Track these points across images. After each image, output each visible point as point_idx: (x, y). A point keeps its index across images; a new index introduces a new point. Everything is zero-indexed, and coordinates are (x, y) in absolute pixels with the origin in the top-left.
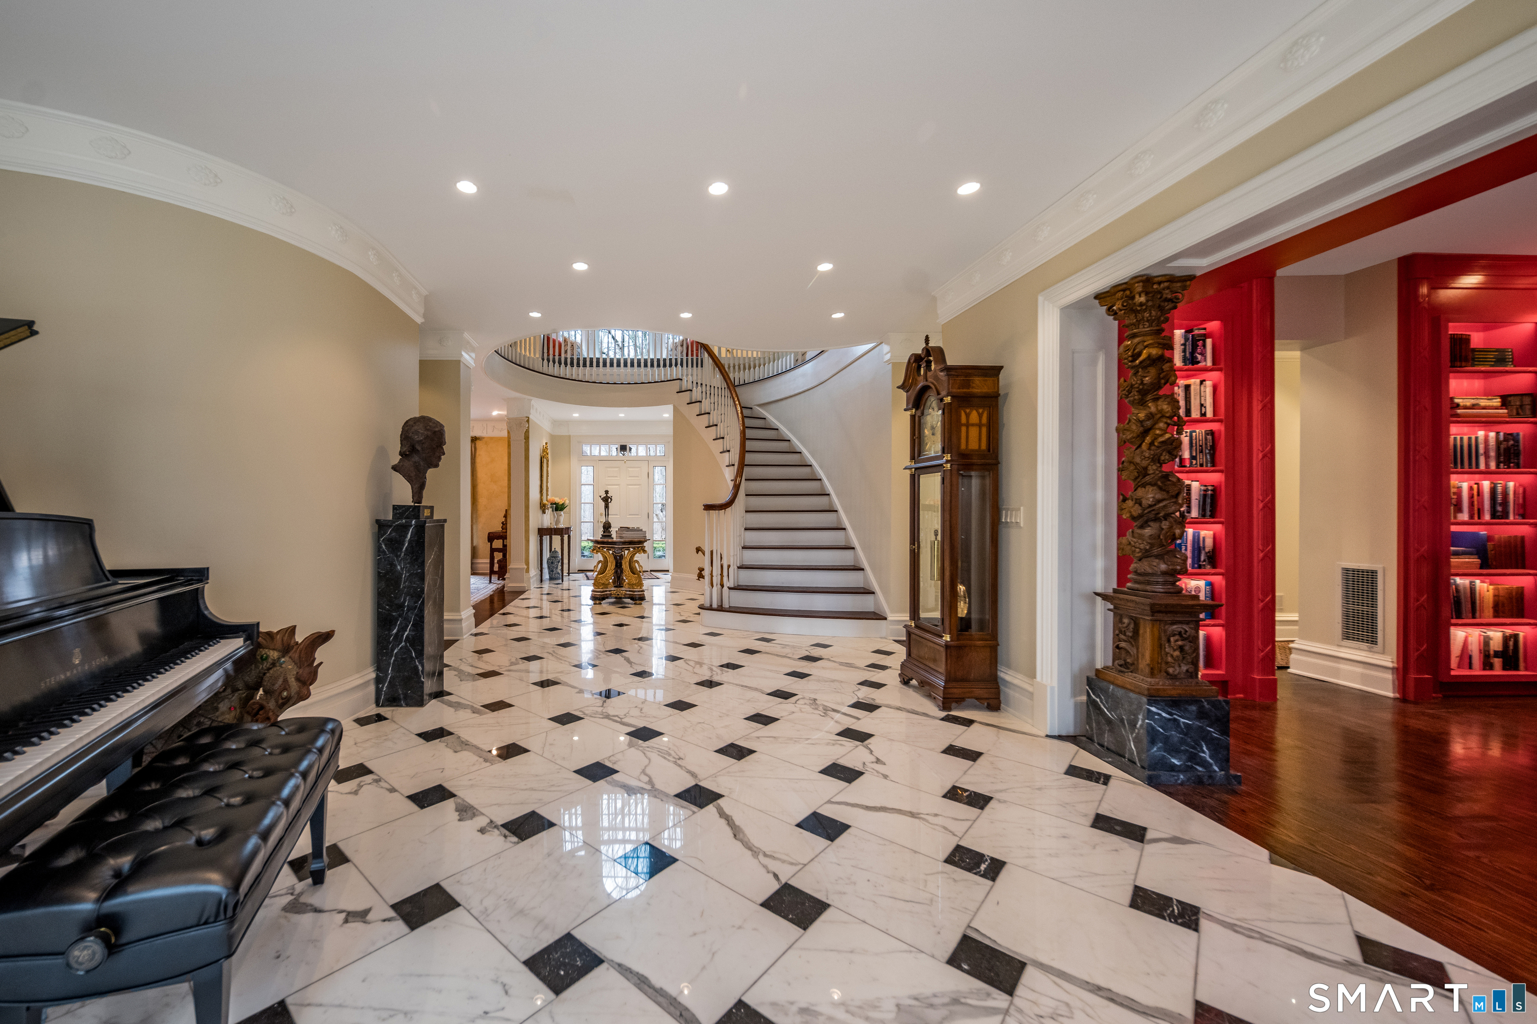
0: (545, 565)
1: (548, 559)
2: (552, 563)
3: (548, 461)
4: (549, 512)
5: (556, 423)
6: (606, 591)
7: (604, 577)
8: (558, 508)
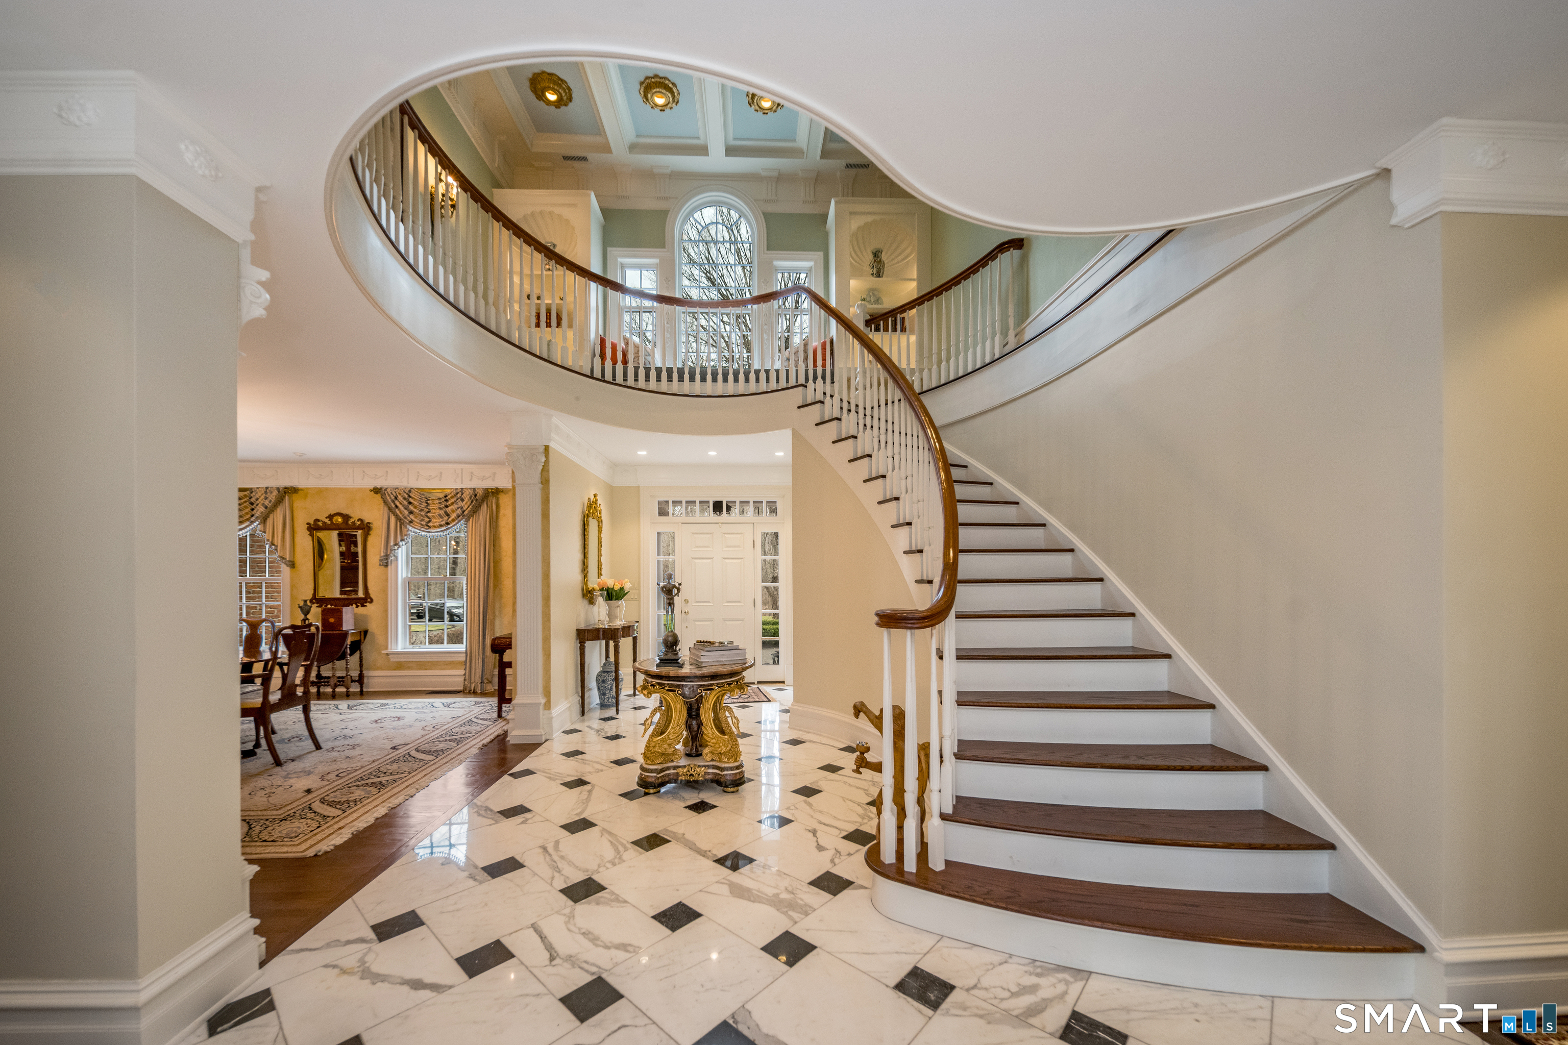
0: (592, 683)
1: (598, 676)
2: (603, 681)
3: (600, 521)
4: (600, 601)
5: (614, 466)
6: (668, 768)
7: (663, 740)
8: (612, 595)
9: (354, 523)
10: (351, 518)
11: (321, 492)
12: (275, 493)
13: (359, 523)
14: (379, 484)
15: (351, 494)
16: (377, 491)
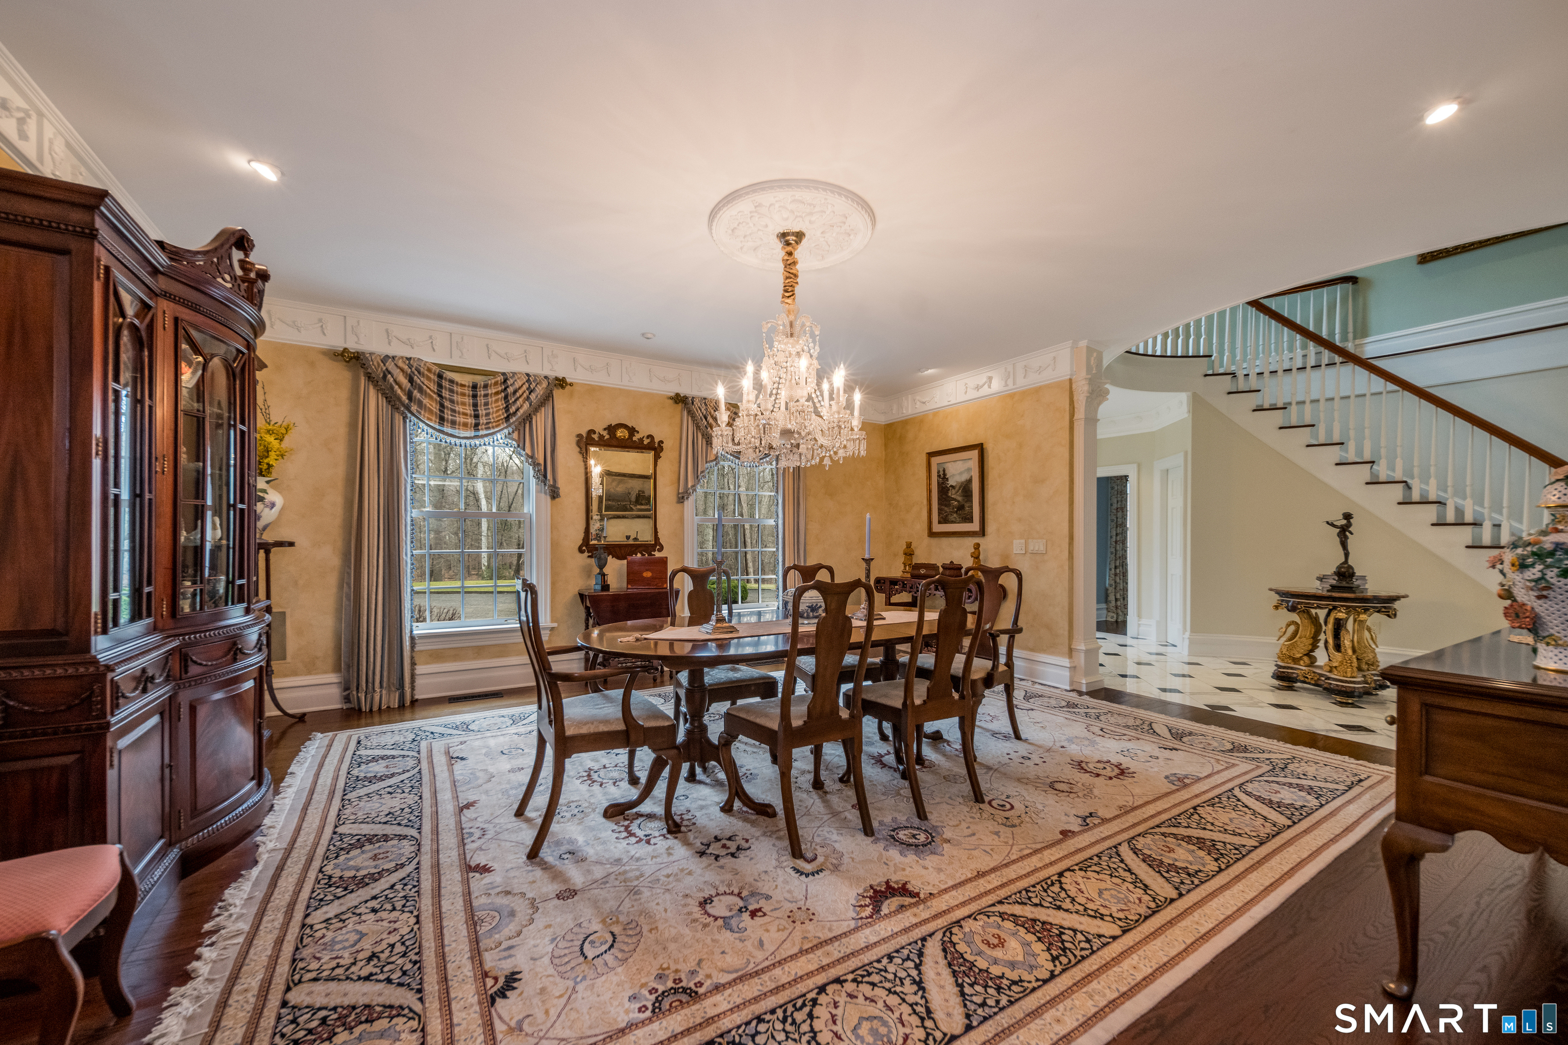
9: (641, 440)
10: (638, 432)
11: (593, 390)
12: (545, 384)
13: (649, 440)
14: (684, 391)
15: (635, 398)
16: (680, 400)
